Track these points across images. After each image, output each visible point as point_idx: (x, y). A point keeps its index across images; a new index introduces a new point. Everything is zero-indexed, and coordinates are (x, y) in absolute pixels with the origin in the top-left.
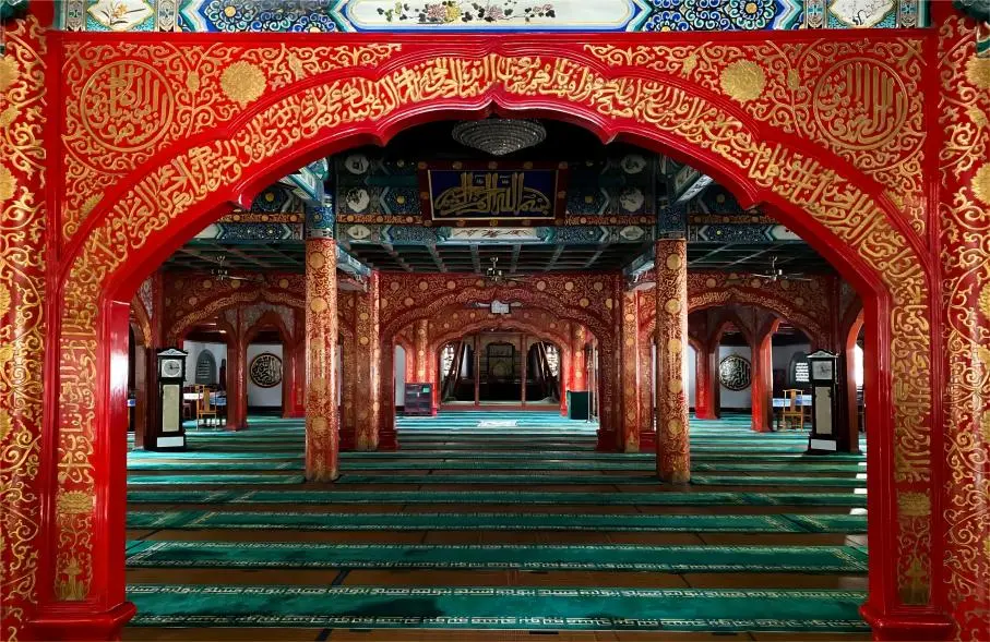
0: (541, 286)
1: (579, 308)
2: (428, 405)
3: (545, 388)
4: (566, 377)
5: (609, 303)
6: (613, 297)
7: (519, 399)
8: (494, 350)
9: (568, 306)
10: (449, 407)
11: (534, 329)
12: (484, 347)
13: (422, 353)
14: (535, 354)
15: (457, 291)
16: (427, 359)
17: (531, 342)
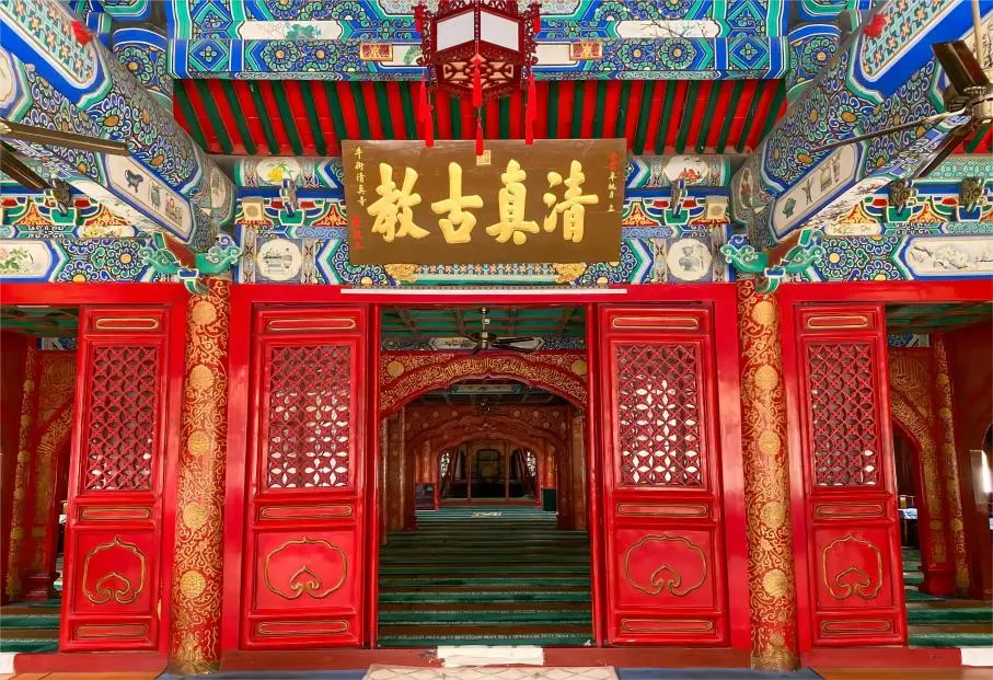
0: (517, 414)
1: (542, 429)
2: (432, 501)
3: (524, 487)
4: (541, 476)
5: (563, 425)
6: (566, 421)
7: (504, 496)
8: (483, 454)
9: (536, 428)
10: (445, 503)
11: (514, 440)
12: (475, 453)
13: (426, 459)
14: (517, 458)
15: (458, 418)
16: (430, 465)
17: (513, 449)
